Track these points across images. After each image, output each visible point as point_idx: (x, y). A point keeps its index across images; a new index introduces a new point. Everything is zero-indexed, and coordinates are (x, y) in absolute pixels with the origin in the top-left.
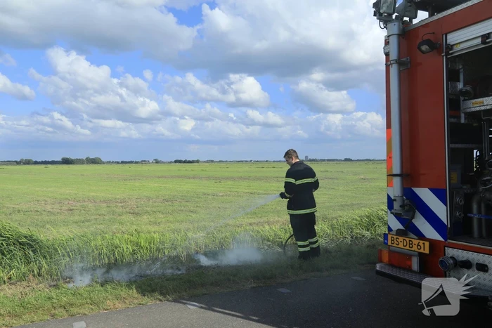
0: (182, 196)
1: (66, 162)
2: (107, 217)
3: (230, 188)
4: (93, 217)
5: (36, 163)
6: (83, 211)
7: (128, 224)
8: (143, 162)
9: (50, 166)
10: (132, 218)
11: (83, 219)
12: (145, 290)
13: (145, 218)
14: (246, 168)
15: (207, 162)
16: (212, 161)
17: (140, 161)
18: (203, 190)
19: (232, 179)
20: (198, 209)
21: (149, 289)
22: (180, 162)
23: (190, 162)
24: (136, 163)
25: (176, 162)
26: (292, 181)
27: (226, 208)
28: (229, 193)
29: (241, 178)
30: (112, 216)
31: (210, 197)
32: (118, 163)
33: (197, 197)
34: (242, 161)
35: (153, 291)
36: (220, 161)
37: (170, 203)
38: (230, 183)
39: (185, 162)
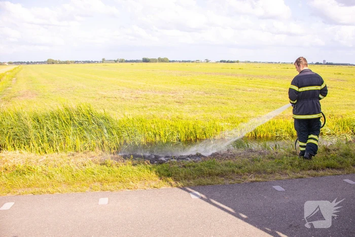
0: (219, 90)
1: (146, 61)
2: (160, 105)
3: (258, 85)
4: (149, 104)
5: (127, 61)
6: (145, 99)
7: (173, 111)
8: (197, 61)
9: (135, 64)
10: (177, 106)
11: (143, 105)
12: (163, 174)
13: (186, 107)
14: (274, 67)
15: (245, 62)
16: (249, 62)
17: (195, 60)
18: (236, 86)
19: (261, 77)
20: (229, 102)
21: (166, 173)
22: (224, 62)
23: (232, 62)
24: (193, 62)
25: (221, 61)
26: (296, 88)
27: (251, 102)
28: (256, 89)
29: (269, 76)
30: (163, 104)
31: (240, 92)
32: (180, 62)
33: (230, 92)
34: (272, 63)
35: (169, 176)
36: (255, 62)
37: (208, 95)
38: (259, 80)
39: (228, 62)
